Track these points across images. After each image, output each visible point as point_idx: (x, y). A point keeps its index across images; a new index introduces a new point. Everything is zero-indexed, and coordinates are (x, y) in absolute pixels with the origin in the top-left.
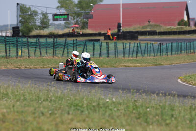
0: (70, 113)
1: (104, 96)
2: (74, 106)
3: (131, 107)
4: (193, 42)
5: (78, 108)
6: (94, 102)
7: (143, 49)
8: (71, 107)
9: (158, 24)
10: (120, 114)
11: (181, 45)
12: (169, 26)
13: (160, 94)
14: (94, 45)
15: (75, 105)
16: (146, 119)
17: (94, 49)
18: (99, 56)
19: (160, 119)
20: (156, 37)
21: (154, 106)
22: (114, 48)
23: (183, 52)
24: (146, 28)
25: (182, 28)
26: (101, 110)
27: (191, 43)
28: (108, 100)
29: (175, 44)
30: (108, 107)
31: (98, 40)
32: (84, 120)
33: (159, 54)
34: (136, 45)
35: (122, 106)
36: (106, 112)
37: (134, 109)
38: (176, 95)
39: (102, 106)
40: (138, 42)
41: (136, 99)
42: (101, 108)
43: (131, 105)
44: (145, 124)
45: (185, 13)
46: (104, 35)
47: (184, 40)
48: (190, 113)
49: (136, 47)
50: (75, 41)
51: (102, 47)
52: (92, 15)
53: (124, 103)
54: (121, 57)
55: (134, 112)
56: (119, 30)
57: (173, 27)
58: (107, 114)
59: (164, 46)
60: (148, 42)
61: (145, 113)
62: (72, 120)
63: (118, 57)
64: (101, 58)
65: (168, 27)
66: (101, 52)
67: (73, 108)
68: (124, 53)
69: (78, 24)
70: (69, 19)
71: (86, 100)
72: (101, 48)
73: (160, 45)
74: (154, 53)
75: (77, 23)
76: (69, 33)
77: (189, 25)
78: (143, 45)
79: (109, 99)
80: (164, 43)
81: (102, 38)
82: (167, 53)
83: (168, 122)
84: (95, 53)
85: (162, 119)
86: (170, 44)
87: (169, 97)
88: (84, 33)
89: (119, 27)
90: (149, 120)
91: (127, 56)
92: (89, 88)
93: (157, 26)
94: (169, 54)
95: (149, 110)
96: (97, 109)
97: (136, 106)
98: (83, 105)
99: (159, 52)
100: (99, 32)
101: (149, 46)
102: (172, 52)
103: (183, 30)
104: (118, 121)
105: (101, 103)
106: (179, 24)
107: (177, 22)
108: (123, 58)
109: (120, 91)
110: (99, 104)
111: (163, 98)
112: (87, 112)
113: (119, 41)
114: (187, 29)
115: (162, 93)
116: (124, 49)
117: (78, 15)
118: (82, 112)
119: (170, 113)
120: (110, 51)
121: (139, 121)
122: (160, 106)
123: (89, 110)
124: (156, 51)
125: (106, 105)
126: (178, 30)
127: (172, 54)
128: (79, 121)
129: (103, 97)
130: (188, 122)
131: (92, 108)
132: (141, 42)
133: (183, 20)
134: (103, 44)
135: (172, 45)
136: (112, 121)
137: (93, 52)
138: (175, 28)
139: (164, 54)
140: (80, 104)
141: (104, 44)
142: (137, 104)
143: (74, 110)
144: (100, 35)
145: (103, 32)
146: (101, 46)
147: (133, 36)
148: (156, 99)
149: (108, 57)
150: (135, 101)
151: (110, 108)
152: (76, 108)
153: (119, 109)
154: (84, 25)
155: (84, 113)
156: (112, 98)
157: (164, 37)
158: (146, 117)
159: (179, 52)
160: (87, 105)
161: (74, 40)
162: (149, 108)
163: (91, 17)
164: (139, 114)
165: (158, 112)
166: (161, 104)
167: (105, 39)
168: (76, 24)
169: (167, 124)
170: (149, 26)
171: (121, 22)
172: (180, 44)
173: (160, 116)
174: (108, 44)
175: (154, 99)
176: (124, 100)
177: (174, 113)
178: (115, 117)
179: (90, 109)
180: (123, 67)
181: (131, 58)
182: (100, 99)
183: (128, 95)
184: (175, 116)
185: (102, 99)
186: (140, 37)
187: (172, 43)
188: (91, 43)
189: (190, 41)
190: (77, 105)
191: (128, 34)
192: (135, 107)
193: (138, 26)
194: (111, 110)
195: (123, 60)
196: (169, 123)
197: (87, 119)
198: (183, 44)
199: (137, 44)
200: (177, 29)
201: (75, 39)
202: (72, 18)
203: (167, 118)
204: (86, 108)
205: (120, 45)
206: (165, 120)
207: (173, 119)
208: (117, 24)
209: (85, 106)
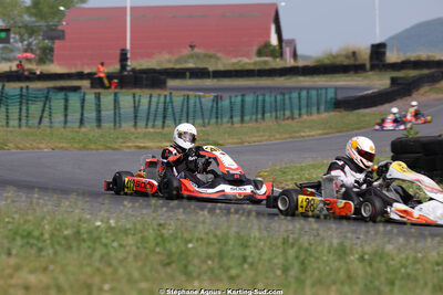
0: (14, 252)
1: (91, 214)
2: (23, 237)
3: (151, 238)
4: (291, 93)
5: (32, 241)
6: (67, 228)
7: (177, 109)
8: (14, 239)
9: (211, 52)
10: (125, 255)
11: (264, 101)
12: (236, 56)
13: (218, 211)
14: (66, 100)
15: (25, 234)
16: (186, 267)
17: (66, 108)
18: (78, 124)
19: (216, 266)
20: (208, 82)
21: (203, 236)
22: (112, 107)
23: (267, 115)
24: (186, 62)
25: (265, 62)
26: (84, 245)
27: (287, 97)
28: (99, 223)
29: (249, 99)
30: (99, 238)
31: (76, 89)
32: (45, 269)
33: (213, 120)
34: (162, 99)
35: (130, 237)
36: (94, 250)
37: (157, 244)
38: (254, 213)
39: (85, 236)
40: (167, 93)
41: (162, 222)
42: (84, 241)
43: (151, 234)
44: (183, 278)
45: (273, 28)
46: (90, 76)
47: (270, 89)
48: (285, 252)
49: (161, 106)
50: (24, 90)
51: (86, 104)
52: (63, 31)
53: (135, 229)
54: (127, 126)
55: (158, 250)
56: (123, 67)
57: (246, 60)
58: (97, 255)
59: (225, 103)
60: (191, 93)
61: (182, 252)
62: (17, 268)
63: (120, 127)
64: (83, 130)
65: (235, 60)
66: (82, 114)
67: (19, 242)
68: (136, 117)
69: (32, 51)
70: (12, 40)
71: (50, 223)
72: (82, 107)
73: (217, 99)
74: (203, 119)
75: (28, 49)
76: (11, 72)
77: (281, 55)
78: (178, 99)
79: (102, 221)
80: (226, 95)
81: (86, 83)
82: (231, 117)
83: (233, 272)
84: (69, 118)
85: (221, 267)
86: (239, 98)
87: (237, 216)
88: (45, 72)
89: (123, 58)
90: (191, 268)
91: (141, 124)
92: (55, 196)
93: (211, 57)
94: (237, 119)
95: (190, 245)
96: (74, 244)
97: (162, 236)
98: (42, 234)
99: (214, 115)
100: (79, 70)
101: (192, 101)
102: (242, 116)
103: (267, 67)
104: (121, 271)
105: (83, 230)
106: (260, 53)
107: (255, 48)
108: (133, 130)
109: (126, 203)
110: (78, 232)
111: (224, 218)
112: (51, 251)
113: (124, 91)
114: (277, 63)
115: (220, 208)
116: (136, 108)
117: (32, 31)
118: (41, 250)
119: (238, 252)
120: (103, 113)
121: (169, 270)
122: (215, 236)
123: (57, 247)
124: (207, 114)
125: (96, 234)
126: (257, 68)
127: (242, 121)
128: (32, 272)
129: (88, 217)
130: (279, 272)
131: (63, 242)
132: (174, 93)
133: (267, 45)
134: (87, 97)
135: (243, 101)
136: (109, 270)
137: (66, 116)
138: (250, 61)
139: (225, 120)
140: (36, 233)
141: (90, 98)
142: (164, 231)
143: (22, 246)
144: (80, 76)
145: (87, 71)
146: (83, 101)
147: (154, 79)
148: (208, 221)
149: (99, 126)
150: (160, 225)
151: (104, 241)
152: (25, 241)
153: (125, 243)
154: (46, 55)
155: (44, 253)
156: (109, 219)
157: (226, 82)
158: (184, 262)
159: (260, 116)
160: (52, 235)
161: (22, 89)
162: (190, 241)
163: (60, 36)
164: (170, 255)
165: (212, 250)
166: (218, 233)
167: (93, 86)
168: (26, 51)
169: (232, 278)
170: (192, 56)
171: (128, 47)
172: (260, 98)
173: (216, 260)
174: (98, 97)
175: (204, 222)
176: (135, 224)
177: (247, 253)
178: (115, 262)
179: (59, 243)
180: (133, 150)
181: (151, 130)
182: (80, 220)
183: (144, 211)
184: (250, 260)
185: (86, 221)
186: (171, 83)
187: (243, 95)
188: (61, 95)
189: (283, 91)
190: (29, 234)
191: (144, 76)
192: (159, 240)
193: (167, 56)
194: (106, 245)
195: (133, 134)
196: (238, 276)
197: (51, 267)
198: (267, 98)
199: (165, 96)
200: (255, 64)
201: (24, 85)
202: (17, 37)
203: (232, 263)
204: (48, 242)
205: (126, 99)
206: (228, 269)
207: (246, 266)
208: (118, 52)
209: (46, 236)
